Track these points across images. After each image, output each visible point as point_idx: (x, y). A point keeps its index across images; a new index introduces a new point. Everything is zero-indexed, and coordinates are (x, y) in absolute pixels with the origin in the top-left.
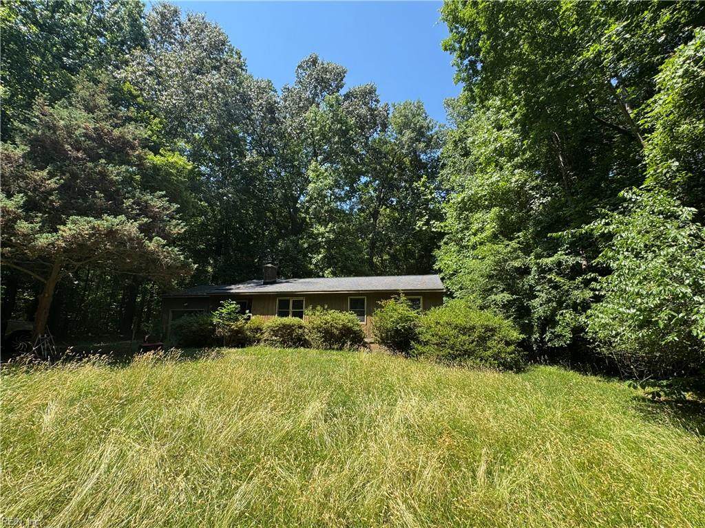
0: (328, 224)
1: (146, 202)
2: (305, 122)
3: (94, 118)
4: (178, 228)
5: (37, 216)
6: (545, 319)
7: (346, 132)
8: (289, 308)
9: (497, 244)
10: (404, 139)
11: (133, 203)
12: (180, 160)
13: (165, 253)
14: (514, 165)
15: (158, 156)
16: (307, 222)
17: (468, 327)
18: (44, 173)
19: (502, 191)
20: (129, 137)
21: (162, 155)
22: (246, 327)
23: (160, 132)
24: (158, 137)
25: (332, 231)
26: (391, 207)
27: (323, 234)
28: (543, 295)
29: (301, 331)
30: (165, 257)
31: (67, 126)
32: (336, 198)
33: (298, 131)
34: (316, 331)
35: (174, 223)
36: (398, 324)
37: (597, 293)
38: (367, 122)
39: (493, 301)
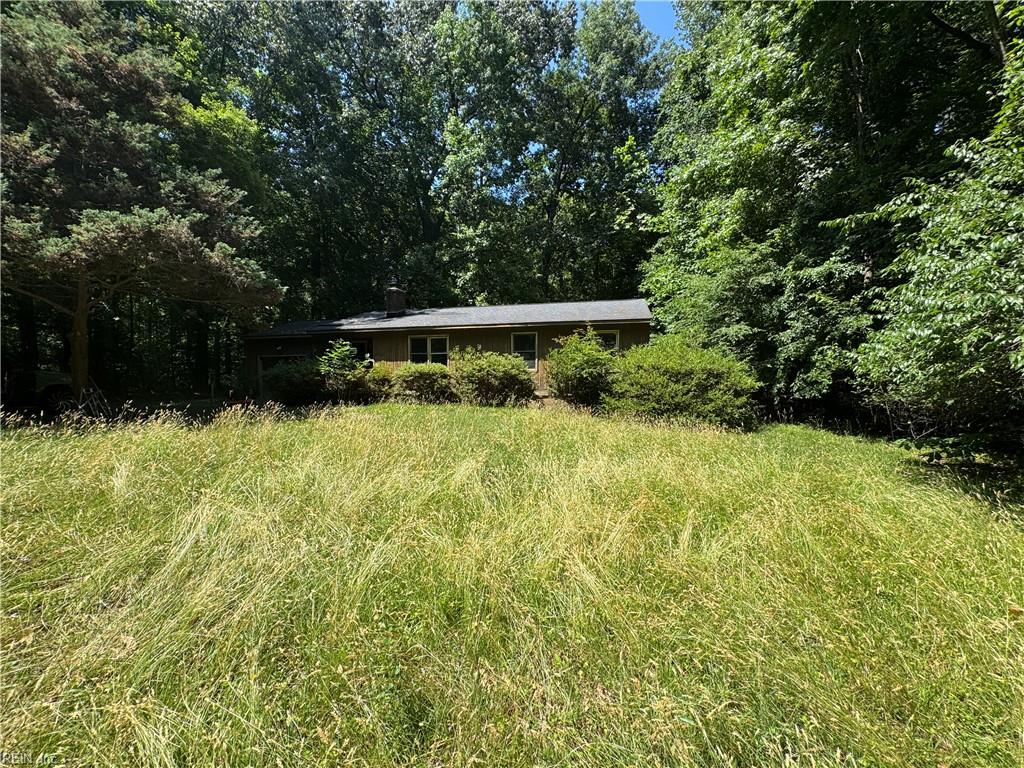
0: (478, 224)
1: (194, 186)
2: (435, 41)
3: (81, 36)
4: (251, 229)
5: (33, 211)
6: (796, 359)
7: (504, 58)
8: (426, 351)
9: (738, 249)
10: (602, 70)
11: (176, 188)
12: (237, 115)
13: (237, 268)
14: (780, 112)
15: (200, 110)
16: (447, 223)
17: (683, 371)
18: (25, 138)
19: (756, 160)
20: (147, 72)
21: (206, 108)
22: (367, 377)
23: (195, 64)
24: (194, 75)
25: (485, 234)
26: (577, 195)
27: (471, 240)
28: (799, 325)
29: (445, 382)
30: (240, 274)
31: (41, 50)
32: (490, 179)
33: (424, 60)
34: (466, 380)
35: (243, 222)
36: (583, 369)
37: (879, 317)
38: (538, 39)
39: (723, 336)
